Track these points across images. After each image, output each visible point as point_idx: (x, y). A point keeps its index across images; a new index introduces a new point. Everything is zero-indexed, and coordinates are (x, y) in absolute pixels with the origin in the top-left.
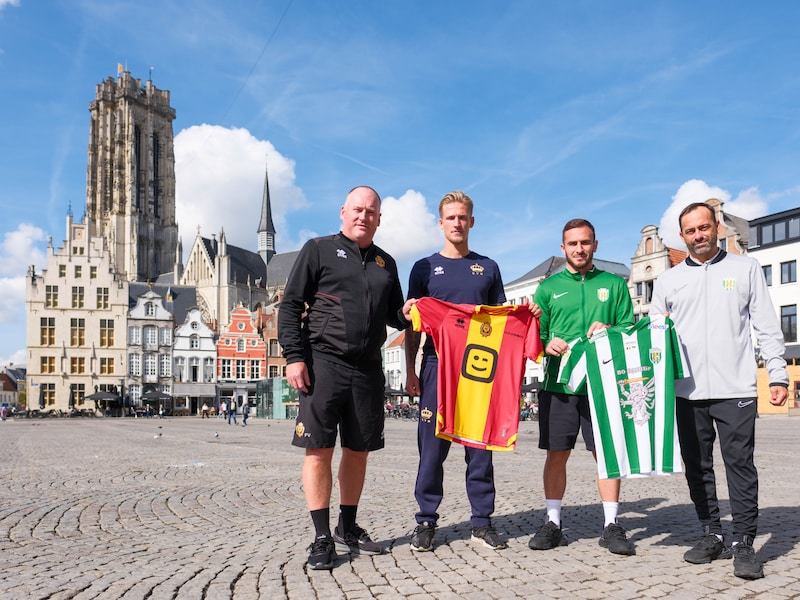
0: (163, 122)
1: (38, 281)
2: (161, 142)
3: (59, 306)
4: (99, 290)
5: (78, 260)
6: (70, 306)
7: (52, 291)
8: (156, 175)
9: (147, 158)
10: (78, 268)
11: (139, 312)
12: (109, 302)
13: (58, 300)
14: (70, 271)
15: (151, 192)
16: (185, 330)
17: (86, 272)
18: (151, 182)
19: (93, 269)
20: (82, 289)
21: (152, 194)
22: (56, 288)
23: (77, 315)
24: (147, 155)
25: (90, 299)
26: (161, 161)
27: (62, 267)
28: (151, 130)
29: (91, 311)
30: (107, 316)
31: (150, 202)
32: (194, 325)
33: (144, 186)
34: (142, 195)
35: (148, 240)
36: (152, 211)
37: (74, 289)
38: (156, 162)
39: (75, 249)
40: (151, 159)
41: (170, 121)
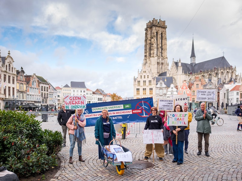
0: (163, 30)
1: (136, 80)
2: (163, 36)
3: (141, 85)
4: (149, 81)
5: (144, 74)
6: (143, 85)
7: (139, 82)
8: (162, 45)
9: (159, 41)
10: (145, 76)
11: (159, 86)
12: (152, 83)
13: (140, 84)
14: (143, 77)
15: (160, 49)
16: (170, 89)
17: (146, 77)
18: (160, 47)
19: (148, 76)
20: (145, 81)
21: (161, 50)
22: (140, 81)
23: (144, 87)
24: (159, 40)
25: (147, 83)
26: (163, 41)
27: (141, 76)
28: (160, 33)
29: (147, 86)
30: (151, 87)
31: (160, 53)
32: (172, 88)
33: (159, 48)
34: (158, 51)
35: (160, 63)
36: (161, 55)
37: (144, 81)
38: (162, 41)
39: (144, 71)
40: (160, 41)
41: (165, 29)
